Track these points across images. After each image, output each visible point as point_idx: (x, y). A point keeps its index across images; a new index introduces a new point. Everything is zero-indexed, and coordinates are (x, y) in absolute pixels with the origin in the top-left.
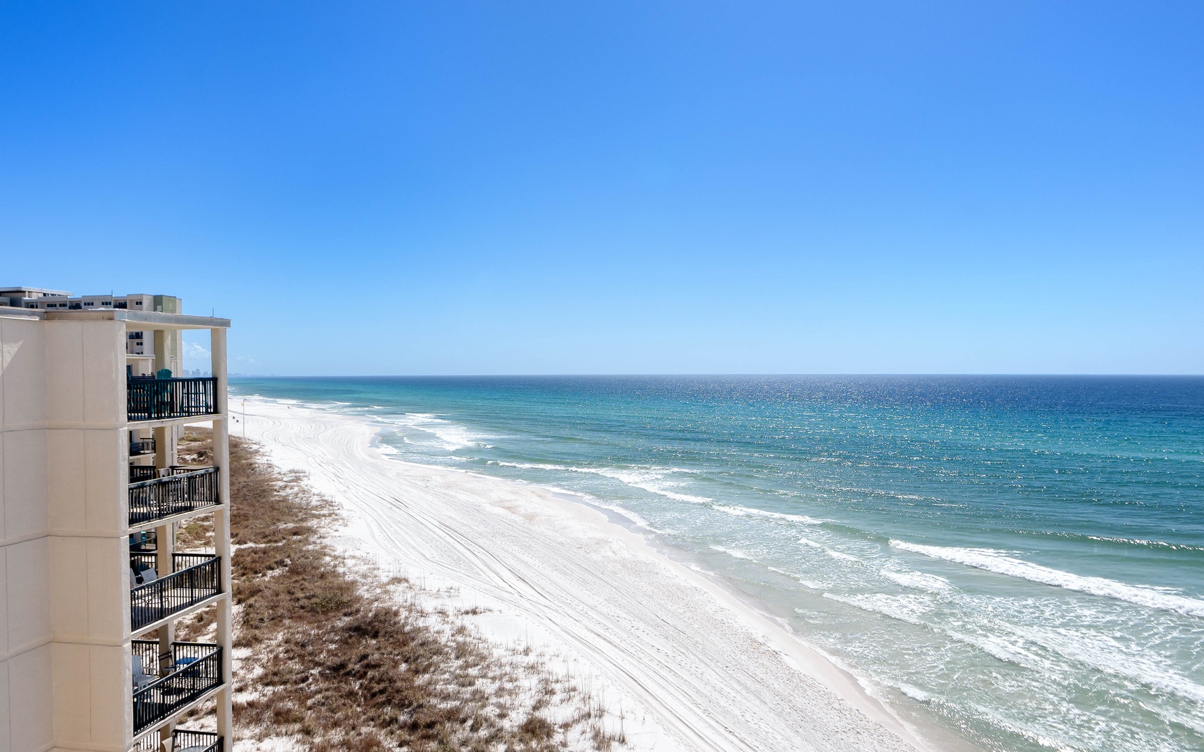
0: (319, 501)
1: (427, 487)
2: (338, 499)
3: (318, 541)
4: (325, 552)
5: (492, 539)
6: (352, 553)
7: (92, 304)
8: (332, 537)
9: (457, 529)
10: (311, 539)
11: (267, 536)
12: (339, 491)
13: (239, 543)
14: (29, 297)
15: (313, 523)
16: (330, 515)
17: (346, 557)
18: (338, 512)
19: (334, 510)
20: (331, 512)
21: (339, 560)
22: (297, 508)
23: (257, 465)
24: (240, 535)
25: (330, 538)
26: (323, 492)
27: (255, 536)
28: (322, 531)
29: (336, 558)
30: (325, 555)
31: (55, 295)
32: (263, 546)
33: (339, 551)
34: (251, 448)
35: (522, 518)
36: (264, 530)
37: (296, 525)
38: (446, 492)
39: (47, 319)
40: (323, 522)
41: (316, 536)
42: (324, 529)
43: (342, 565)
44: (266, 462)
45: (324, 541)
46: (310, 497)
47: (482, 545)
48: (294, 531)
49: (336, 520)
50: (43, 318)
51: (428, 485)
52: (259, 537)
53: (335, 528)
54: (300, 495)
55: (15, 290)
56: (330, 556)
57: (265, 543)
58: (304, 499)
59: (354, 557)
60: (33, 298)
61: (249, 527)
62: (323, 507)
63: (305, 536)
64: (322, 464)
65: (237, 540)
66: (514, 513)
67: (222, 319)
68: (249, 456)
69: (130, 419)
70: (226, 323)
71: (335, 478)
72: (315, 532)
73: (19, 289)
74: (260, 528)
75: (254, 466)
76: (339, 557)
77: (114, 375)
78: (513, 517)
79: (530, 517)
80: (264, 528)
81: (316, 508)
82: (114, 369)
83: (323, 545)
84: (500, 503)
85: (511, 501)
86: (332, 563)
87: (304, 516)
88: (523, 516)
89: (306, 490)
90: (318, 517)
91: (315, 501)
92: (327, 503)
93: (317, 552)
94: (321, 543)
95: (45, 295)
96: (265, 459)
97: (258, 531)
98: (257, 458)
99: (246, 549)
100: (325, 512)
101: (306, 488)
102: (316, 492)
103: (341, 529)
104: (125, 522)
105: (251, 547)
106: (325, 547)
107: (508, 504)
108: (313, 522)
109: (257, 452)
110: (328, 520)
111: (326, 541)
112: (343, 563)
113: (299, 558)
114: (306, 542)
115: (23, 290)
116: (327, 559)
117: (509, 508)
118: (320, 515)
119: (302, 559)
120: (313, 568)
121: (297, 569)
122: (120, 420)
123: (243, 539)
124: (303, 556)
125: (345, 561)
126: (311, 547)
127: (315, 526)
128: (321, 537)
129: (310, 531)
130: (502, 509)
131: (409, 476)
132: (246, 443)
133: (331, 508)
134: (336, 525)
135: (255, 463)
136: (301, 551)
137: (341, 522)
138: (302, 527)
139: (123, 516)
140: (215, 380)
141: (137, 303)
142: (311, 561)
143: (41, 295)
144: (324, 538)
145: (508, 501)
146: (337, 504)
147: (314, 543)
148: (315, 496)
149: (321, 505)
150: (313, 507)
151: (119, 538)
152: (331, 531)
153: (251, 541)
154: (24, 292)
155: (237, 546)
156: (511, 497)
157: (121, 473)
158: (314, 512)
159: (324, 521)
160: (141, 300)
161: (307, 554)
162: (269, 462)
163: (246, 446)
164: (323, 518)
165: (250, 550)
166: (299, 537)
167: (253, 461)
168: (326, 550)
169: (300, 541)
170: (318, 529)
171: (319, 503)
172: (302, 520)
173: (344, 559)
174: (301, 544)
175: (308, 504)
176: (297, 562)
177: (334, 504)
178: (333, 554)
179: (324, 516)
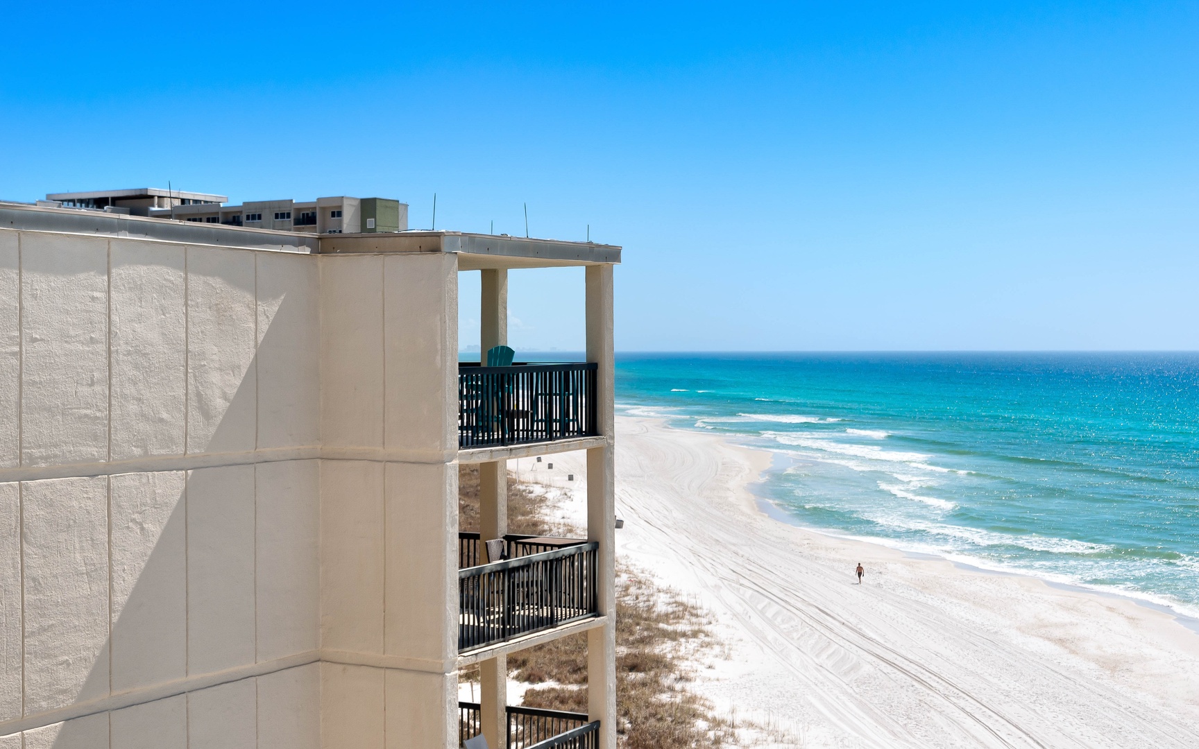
0: (669, 604)
1: (879, 585)
2: (706, 602)
3: (678, 686)
4: (694, 710)
5: (1032, 706)
6: (749, 717)
7: (260, 217)
8: (704, 680)
9: (954, 681)
10: (667, 681)
11: (579, 669)
12: (706, 586)
13: (530, 678)
14: (159, 206)
15: (664, 649)
16: (695, 634)
17: (737, 722)
18: (707, 628)
19: (700, 624)
20: (696, 628)
21: (724, 728)
22: (630, 616)
23: (546, 527)
24: (531, 664)
25: (698, 682)
26: (676, 587)
27: (558, 667)
28: (683, 666)
29: (717, 723)
30: (695, 715)
31: (201, 201)
32: (574, 688)
33: (721, 710)
34: (531, 492)
35: (1093, 665)
36: (573, 657)
37: (634, 651)
38: (921, 598)
39: (323, 252)
40: (682, 648)
41: (672, 676)
42: (686, 663)
43: (730, 740)
44: (562, 521)
45: (688, 686)
46: (652, 595)
47: (1015, 721)
48: (629, 662)
49: (708, 645)
50: (315, 251)
51: (882, 582)
52: (566, 670)
53: (707, 661)
54: (633, 590)
55: (138, 193)
56: (705, 718)
57: (576, 682)
58: (641, 598)
59: (751, 725)
60: (165, 209)
61: (545, 650)
62: (678, 617)
63: (652, 673)
64: (664, 529)
65: (526, 674)
66: (1073, 652)
67: (607, 246)
68: (528, 507)
69: (463, 443)
70: (613, 254)
71: (693, 559)
72: (669, 667)
73: (143, 193)
74: (566, 652)
75: (540, 528)
76: (723, 722)
77: (438, 358)
78: (1074, 661)
79: (1113, 665)
80: (572, 652)
81: (666, 617)
82: (439, 347)
83: (688, 695)
84: (1040, 629)
85: (1064, 625)
86: (711, 734)
87: (646, 633)
88: (1097, 661)
89: (643, 580)
90: (674, 636)
91: (662, 605)
92: (684, 610)
93: (680, 708)
94: (683, 691)
95: (183, 201)
96: (559, 514)
97: (564, 658)
98: (543, 511)
99: (543, 692)
100: (682, 627)
101: (641, 577)
102: (663, 586)
103: (718, 663)
104: (454, 643)
105: (553, 690)
106: (693, 699)
107: (1059, 633)
108: (664, 646)
109: (542, 500)
110: (693, 644)
111: (693, 688)
112: (732, 735)
113: (646, 718)
114: (658, 688)
115: (150, 193)
116: (701, 725)
117: (1061, 642)
118: (675, 633)
119: (652, 721)
120: (674, 741)
121: (645, 740)
122: (448, 446)
123: (536, 671)
124: (654, 715)
125: (737, 731)
126: (665, 698)
127: (669, 656)
128: (681, 678)
129: (661, 664)
130: (1047, 642)
131: (840, 561)
132: (523, 483)
133: (694, 620)
134: (709, 656)
135: (543, 522)
136: (648, 705)
137: (717, 649)
138: (646, 657)
139: (450, 633)
140: (591, 369)
141: (333, 214)
142: (669, 727)
143: (177, 203)
144: (688, 680)
145: (1057, 625)
146: (705, 612)
147: (671, 689)
148: (661, 595)
149: (673, 612)
150: (659, 615)
151: (443, 674)
152: (700, 668)
153: (551, 677)
154: (152, 197)
155: (527, 686)
156: (1064, 617)
157: (448, 549)
158: (661, 625)
159: (687, 646)
160: (341, 207)
161: (661, 710)
162: (566, 521)
163: (522, 487)
164: (683, 640)
165: (552, 695)
166: (641, 675)
167: (537, 517)
168: (696, 706)
169: (644, 684)
170: (675, 662)
171: (670, 609)
172: (643, 641)
173: (733, 726)
174: (647, 690)
175: (649, 609)
176: (643, 727)
177: (699, 612)
178: (710, 715)
179: (684, 635)
